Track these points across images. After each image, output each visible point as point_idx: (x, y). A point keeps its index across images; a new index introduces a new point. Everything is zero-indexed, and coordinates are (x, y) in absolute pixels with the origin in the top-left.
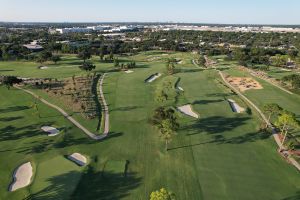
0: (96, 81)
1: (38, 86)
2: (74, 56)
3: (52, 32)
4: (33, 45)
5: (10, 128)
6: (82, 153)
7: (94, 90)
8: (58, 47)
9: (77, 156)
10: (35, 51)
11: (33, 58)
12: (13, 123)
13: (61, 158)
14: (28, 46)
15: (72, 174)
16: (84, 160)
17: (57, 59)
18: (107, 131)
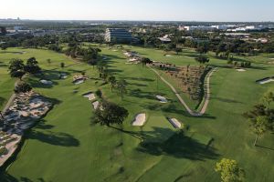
1: (161, 68)
2: (193, 50)
3: (181, 29)
4: (165, 38)
5: (139, 90)
6: (179, 121)
7: (202, 79)
8: (182, 41)
9: (175, 121)
10: (165, 42)
11: (162, 48)
12: (142, 88)
13: (164, 118)
14: (161, 39)
15: (168, 130)
16: (179, 125)
17: (179, 50)
18: (203, 112)
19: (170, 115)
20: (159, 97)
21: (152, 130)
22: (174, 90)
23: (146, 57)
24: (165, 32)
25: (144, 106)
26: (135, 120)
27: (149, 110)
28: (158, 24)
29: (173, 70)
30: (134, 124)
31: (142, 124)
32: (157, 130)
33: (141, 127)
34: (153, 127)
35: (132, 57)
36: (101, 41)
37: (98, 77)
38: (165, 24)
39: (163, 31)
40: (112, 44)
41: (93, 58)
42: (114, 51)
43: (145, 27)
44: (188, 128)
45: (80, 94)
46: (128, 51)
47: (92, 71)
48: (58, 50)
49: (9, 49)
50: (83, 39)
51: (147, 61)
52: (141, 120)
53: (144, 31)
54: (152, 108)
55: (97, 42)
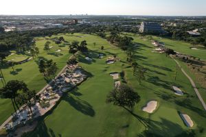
19: (183, 109)
20: (175, 88)
21: (160, 121)
22: (193, 85)
23: (171, 48)
24: (195, 26)
25: (158, 94)
26: (146, 106)
27: (162, 99)
28: (191, 18)
29: (197, 63)
30: (145, 110)
31: (151, 112)
32: (165, 122)
33: (150, 114)
34: (162, 119)
35: (158, 46)
36: (136, 32)
37: (125, 60)
38: (197, 19)
39: (194, 25)
40: (144, 34)
41: (126, 45)
42: (144, 40)
43: (176, 22)
44: (201, 131)
46: (156, 41)
47: (123, 55)
49: (75, 34)
50: (123, 30)
51: (171, 52)
52: (152, 107)
53: (175, 25)
54: (165, 98)
55: (132, 32)
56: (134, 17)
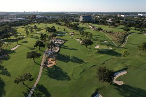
0: (127, 35)
3: (119, 16)
4: (109, 20)
6: (112, 48)
7: (125, 37)
9: (110, 48)
10: (109, 22)
11: (107, 25)
13: (106, 47)
14: (107, 21)
17: (116, 26)
18: (122, 46)
19: (109, 46)
20: (105, 41)
22: (111, 40)
24: (109, 17)
27: (101, 45)
28: (106, 13)
29: (112, 33)
30: (96, 47)
33: (98, 48)
35: (93, 28)
36: (78, 21)
37: (79, 34)
38: (110, 14)
40: (83, 22)
41: (76, 27)
42: (84, 25)
43: (99, 15)
44: (115, 50)
45: (74, 39)
46: (91, 26)
47: (77, 32)
48: (60, 24)
50: (70, 20)
53: (99, 17)
55: (76, 21)
56: (72, 12)
